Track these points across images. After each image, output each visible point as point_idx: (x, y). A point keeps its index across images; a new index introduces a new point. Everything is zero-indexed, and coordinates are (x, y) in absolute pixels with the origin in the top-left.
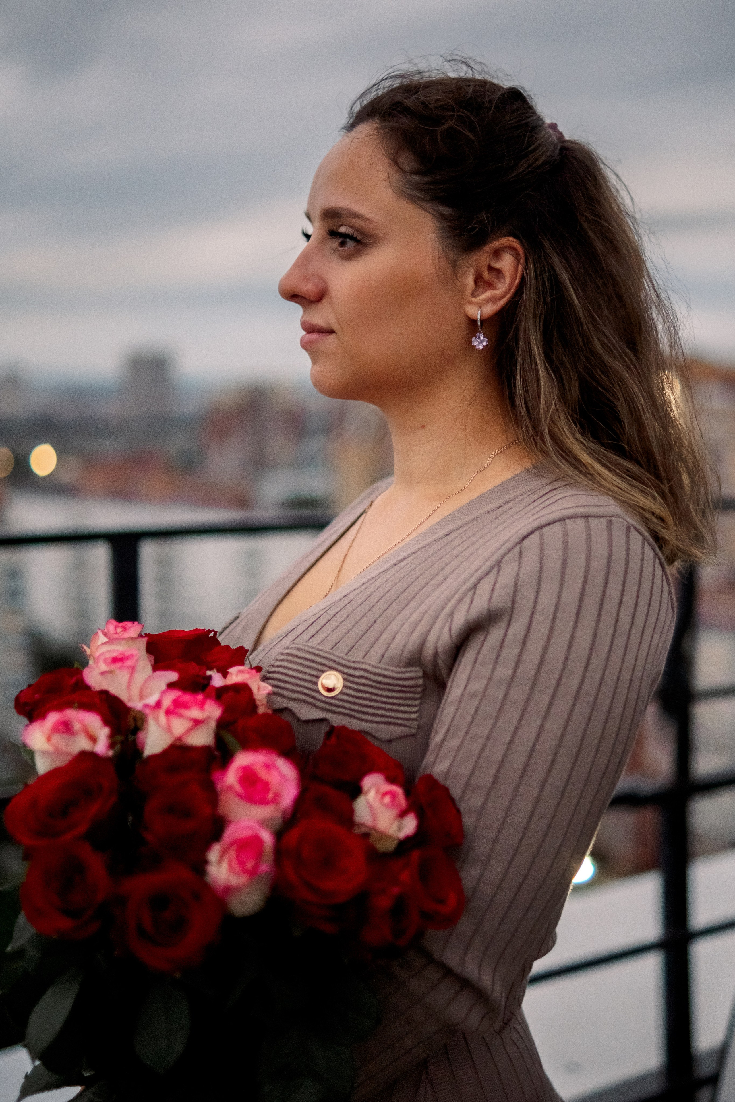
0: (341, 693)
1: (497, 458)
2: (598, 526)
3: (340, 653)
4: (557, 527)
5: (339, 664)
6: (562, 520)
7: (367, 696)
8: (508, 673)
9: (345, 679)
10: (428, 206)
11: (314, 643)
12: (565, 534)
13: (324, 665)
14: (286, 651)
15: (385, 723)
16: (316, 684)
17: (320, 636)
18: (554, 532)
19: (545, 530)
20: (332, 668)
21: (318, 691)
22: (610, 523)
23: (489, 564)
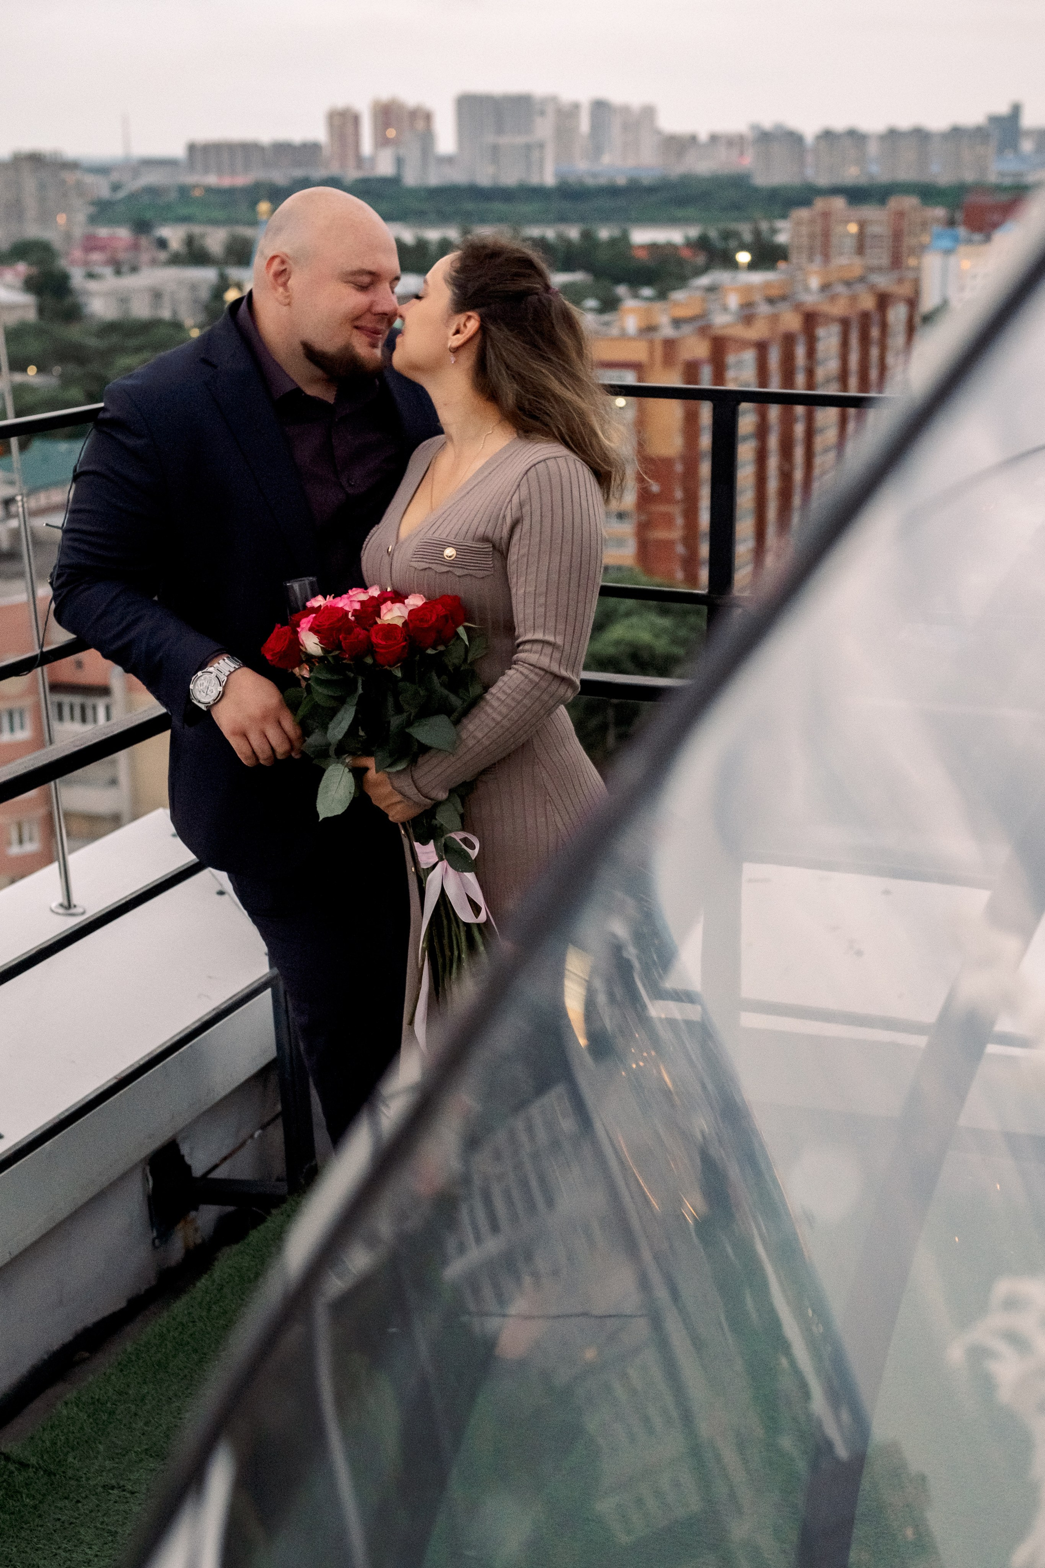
0: (456, 557)
1: (496, 427)
2: (561, 461)
3: (451, 539)
4: (542, 464)
5: (452, 544)
6: (544, 460)
7: (469, 557)
8: (538, 539)
9: (456, 551)
10: (451, 287)
11: (436, 535)
12: (536, 471)
13: (445, 545)
14: (423, 541)
15: (479, 570)
16: (443, 555)
17: (439, 532)
18: (541, 467)
19: (537, 466)
20: (449, 546)
21: (444, 558)
22: (566, 459)
23: (515, 487)
